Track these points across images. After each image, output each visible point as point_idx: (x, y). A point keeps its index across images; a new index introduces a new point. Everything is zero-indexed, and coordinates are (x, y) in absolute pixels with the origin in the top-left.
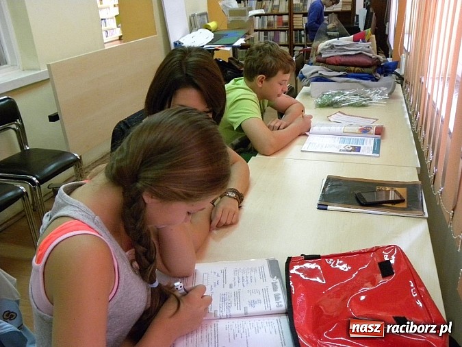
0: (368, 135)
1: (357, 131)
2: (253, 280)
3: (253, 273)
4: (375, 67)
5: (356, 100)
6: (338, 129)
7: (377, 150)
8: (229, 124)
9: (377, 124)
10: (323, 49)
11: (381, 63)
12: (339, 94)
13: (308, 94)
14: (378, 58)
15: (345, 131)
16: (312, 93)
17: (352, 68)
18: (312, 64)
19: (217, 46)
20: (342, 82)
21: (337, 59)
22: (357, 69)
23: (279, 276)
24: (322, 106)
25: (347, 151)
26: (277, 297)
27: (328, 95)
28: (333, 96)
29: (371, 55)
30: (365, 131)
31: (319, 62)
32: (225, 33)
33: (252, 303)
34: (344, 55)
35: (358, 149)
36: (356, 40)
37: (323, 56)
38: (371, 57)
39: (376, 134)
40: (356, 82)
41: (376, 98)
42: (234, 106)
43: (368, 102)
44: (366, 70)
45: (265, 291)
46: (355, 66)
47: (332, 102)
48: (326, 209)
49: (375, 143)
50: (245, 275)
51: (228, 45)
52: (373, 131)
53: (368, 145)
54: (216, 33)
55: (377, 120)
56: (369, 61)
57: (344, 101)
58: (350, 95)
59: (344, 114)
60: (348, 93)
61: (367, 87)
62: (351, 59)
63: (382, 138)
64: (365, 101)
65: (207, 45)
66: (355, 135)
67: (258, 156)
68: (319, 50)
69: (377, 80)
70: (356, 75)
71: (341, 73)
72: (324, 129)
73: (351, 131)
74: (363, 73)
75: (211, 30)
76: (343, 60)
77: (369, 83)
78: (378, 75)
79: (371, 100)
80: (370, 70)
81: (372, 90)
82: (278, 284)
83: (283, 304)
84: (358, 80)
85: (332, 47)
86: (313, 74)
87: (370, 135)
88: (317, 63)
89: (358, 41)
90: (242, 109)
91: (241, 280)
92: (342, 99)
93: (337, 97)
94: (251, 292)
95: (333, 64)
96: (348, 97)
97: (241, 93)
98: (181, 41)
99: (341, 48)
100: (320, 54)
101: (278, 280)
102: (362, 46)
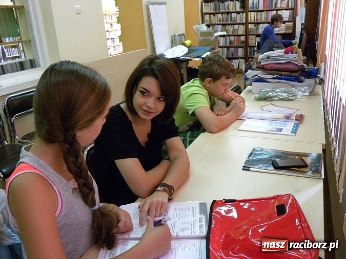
0: (290, 121)
1: (282, 117)
2: (187, 216)
3: (187, 212)
4: (300, 72)
5: (285, 95)
6: (269, 115)
7: (294, 131)
8: (186, 110)
9: (299, 113)
10: (262, 59)
11: (306, 69)
12: (272, 91)
13: (250, 91)
14: (303, 66)
15: (273, 117)
16: (253, 90)
17: (283, 73)
18: (253, 70)
19: (190, 58)
20: (275, 83)
21: (272, 66)
22: (286, 73)
23: (205, 214)
24: (259, 99)
25: (272, 131)
26: (201, 227)
27: (264, 92)
28: (267, 92)
29: (297, 63)
30: (288, 117)
31: (259, 68)
32: (197, 48)
33: (183, 230)
34: (277, 63)
35: (281, 130)
36: (286, 52)
37: (262, 64)
38: (297, 65)
39: (296, 120)
40: (286, 83)
41: (300, 94)
42: (190, 98)
43: (293, 97)
44: (294, 74)
45: (194, 223)
46: (285, 71)
47: (267, 97)
48: (249, 170)
49: (294, 126)
50: (181, 212)
51: (198, 57)
52: (294, 117)
53: (289, 128)
54: (190, 48)
55: (299, 110)
56: (296, 68)
57: (276, 96)
58: (280, 92)
59: (274, 105)
60: (278, 90)
61: (293, 86)
62: (282, 66)
63: (300, 123)
64: (292, 96)
65: (183, 56)
66: (280, 120)
67: (206, 133)
68: (259, 60)
69: (302, 82)
70: (285, 77)
71: (275, 76)
72: (258, 115)
73: (278, 117)
74: (291, 76)
75: (186, 46)
76: (276, 66)
77: (295, 83)
78: (303, 78)
79: (296, 96)
80: (297, 74)
81: (296, 89)
82: (204, 219)
83: (204, 232)
84: (288, 82)
85: (268, 57)
86: (254, 76)
87: (292, 121)
88: (257, 69)
89: (288, 53)
90: (196, 100)
91: (178, 216)
92: (274, 95)
93: (270, 93)
94: (183, 223)
95: (269, 70)
96: (278, 93)
97: (195, 90)
98: (164, 53)
99: (275, 58)
100: (260, 62)
101: (204, 216)
102: (290, 56)
